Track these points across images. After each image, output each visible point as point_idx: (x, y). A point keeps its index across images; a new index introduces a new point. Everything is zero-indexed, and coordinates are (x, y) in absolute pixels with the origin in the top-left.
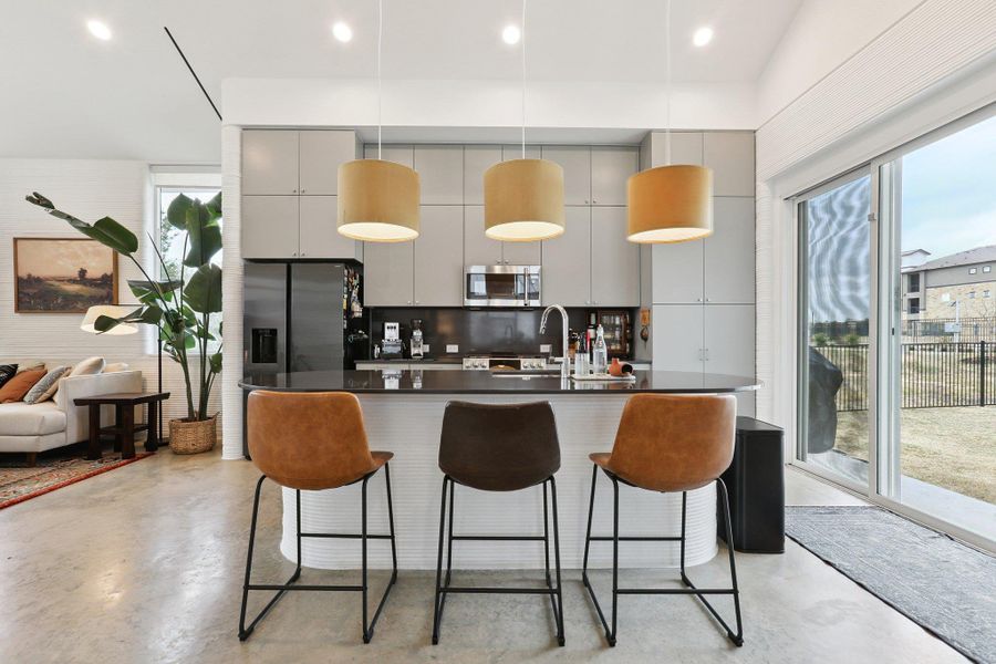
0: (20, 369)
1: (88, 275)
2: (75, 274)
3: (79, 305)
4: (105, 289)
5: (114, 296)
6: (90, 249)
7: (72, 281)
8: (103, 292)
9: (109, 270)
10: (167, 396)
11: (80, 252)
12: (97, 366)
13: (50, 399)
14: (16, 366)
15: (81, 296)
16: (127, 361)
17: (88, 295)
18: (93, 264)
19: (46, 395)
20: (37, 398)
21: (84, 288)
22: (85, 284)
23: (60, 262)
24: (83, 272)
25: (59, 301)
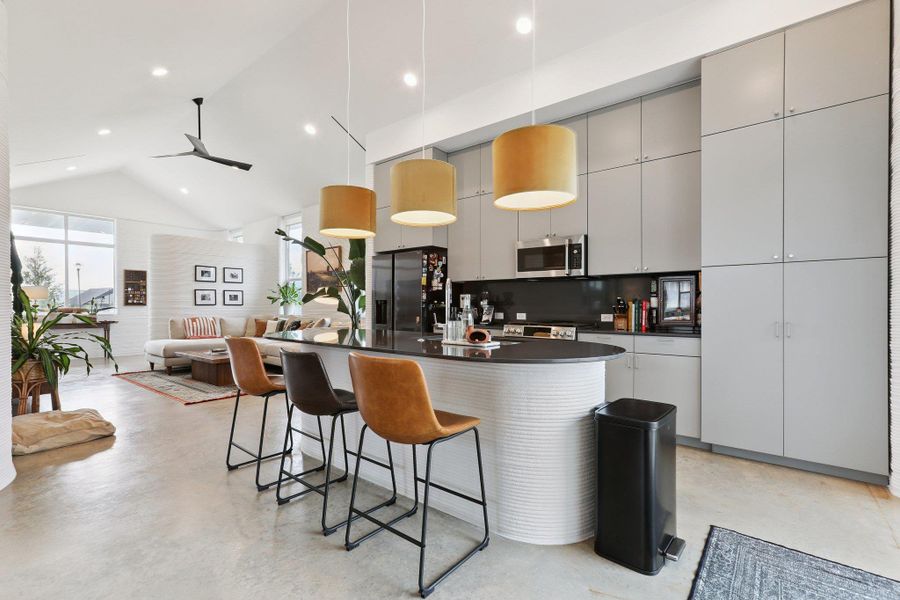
0: (302, 323)
2: (325, 269)
7: (325, 273)
9: (337, 265)
14: (300, 322)
15: (328, 282)
17: (330, 281)
18: (332, 262)
21: (329, 277)
22: (330, 275)
23: (321, 263)
25: (320, 285)
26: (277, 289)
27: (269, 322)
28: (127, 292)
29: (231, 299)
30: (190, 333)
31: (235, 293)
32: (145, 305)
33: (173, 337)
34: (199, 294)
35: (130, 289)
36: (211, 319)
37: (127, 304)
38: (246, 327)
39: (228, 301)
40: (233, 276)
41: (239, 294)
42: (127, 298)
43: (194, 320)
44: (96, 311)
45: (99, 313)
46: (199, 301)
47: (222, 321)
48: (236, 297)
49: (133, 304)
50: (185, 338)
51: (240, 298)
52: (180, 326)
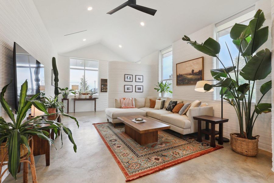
0: (178, 103)
1: (194, 72)
2: (190, 72)
3: (192, 82)
4: (200, 75)
5: (203, 77)
6: (195, 62)
7: (190, 74)
8: (199, 77)
9: (201, 69)
10: (227, 121)
11: (192, 64)
12: (199, 104)
13: (185, 114)
14: (177, 102)
15: (193, 79)
16: (207, 102)
17: (194, 78)
18: (196, 67)
19: (184, 113)
20: (182, 113)
21: (193, 76)
22: (193, 75)
23: (187, 69)
24: (193, 71)
25: (186, 81)
26: (158, 85)
27: (157, 101)
28: (102, 87)
29: (138, 90)
30: (123, 106)
31: (140, 87)
32: (107, 92)
33: (116, 108)
34: (126, 87)
35: (102, 86)
36: (131, 99)
37: (101, 91)
38: (145, 103)
39: (137, 91)
40: (139, 79)
41: (142, 87)
42: (101, 89)
43: (124, 99)
44: (92, 94)
45: (93, 95)
46: (126, 90)
47: (135, 99)
48: (140, 89)
49: (103, 91)
50: (121, 108)
51: (142, 89)
52: (119, 101)
